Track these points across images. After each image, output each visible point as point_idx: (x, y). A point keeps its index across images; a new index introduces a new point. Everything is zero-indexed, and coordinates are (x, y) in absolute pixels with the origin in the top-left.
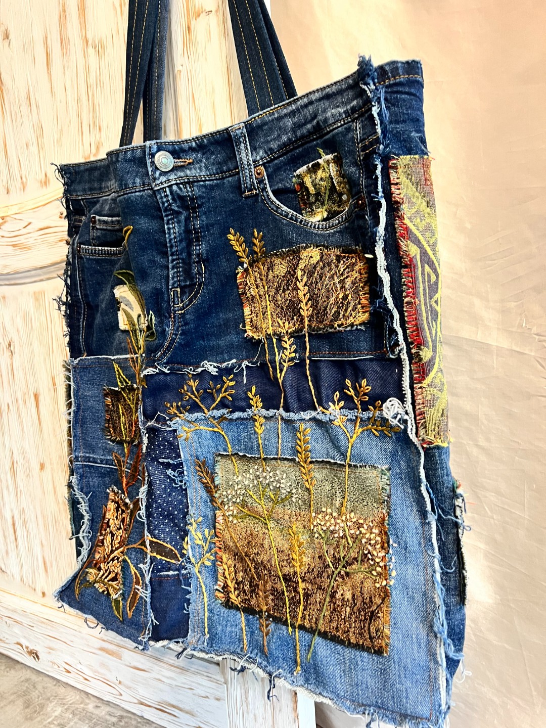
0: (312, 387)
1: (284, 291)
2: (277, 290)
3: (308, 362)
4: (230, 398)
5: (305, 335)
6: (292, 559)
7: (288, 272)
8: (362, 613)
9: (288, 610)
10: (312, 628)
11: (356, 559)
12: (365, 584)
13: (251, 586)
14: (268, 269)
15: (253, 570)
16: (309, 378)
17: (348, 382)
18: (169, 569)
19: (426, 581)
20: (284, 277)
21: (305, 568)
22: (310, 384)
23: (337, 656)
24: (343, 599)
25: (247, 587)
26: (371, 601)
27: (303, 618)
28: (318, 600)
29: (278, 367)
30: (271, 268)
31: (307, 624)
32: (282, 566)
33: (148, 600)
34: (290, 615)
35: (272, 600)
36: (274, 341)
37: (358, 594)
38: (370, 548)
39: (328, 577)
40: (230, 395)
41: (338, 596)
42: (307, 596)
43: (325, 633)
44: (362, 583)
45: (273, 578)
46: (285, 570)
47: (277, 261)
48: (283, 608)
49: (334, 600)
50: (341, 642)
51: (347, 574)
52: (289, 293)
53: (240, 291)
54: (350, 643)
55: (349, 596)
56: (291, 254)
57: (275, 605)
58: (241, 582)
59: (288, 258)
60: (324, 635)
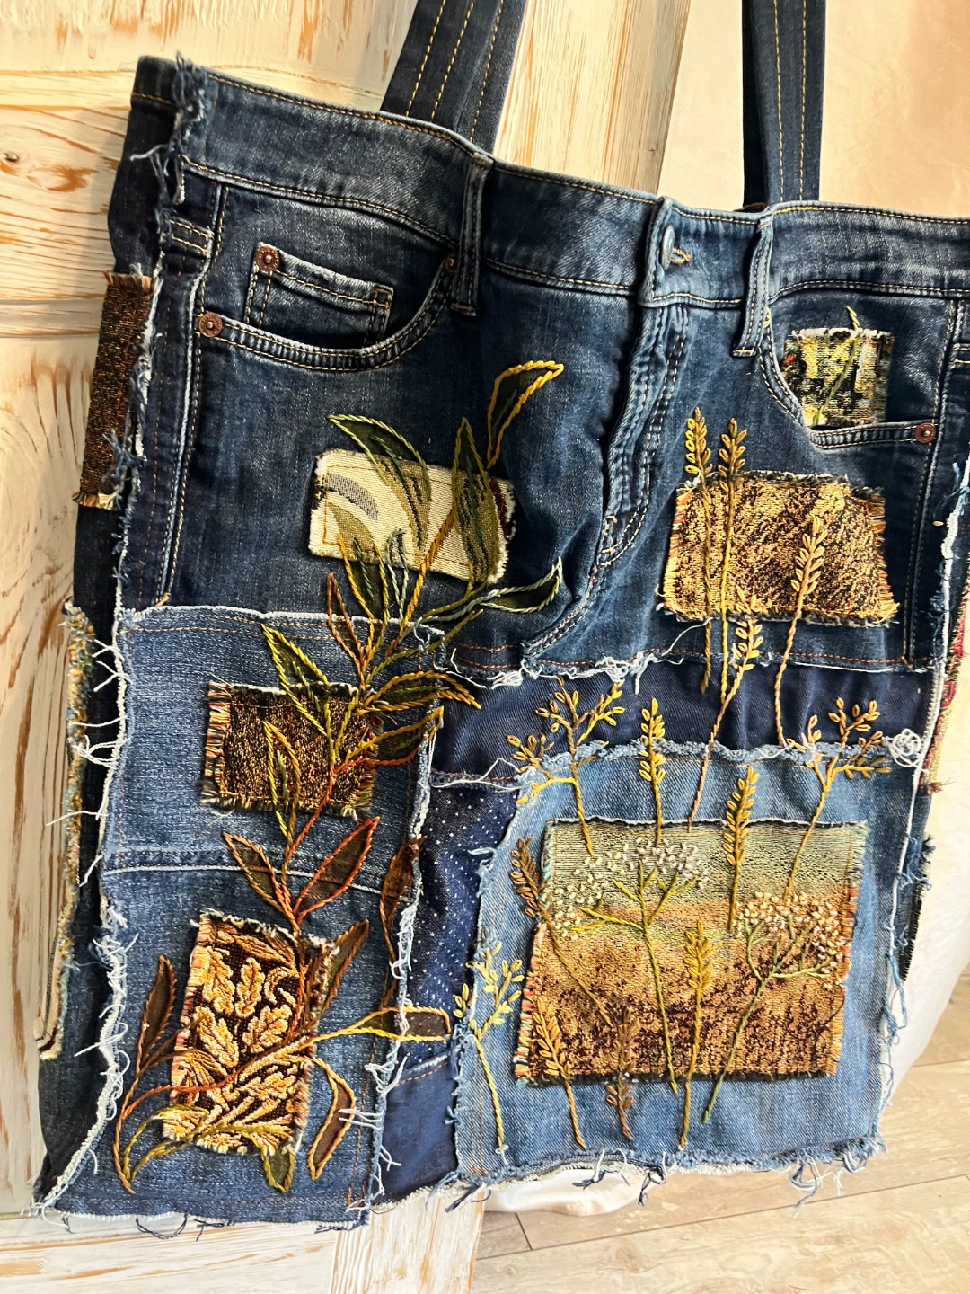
0: (778, 708)
1: (765, 543)
2: (753, 538)
3: (783, 667)
4: (613, 722)
5: (790, 625)
6: (690, 978)
7: (785, 513)
8: (804, 1029)
9: (670, 1058)
10: (712, 1072)
11: (798, 958)
12: (808, 988)
13: (594, 1039)
14: (744, 498)
15: (603, 1012)
16: (778, 694)
17: (840, 702)
18: (431, 1056)
19: (877, 963)
20: (774, 520)
21: (709, 987)
22: (777, 702)
23: (749, 1099)
24: (773, 1018)
25: (588, 1043)
26: (815, 1010)
27: (700, 1061)
28: (724, 1029)
29: (725, 672)
30: (751, 496)
31: (705, 1069)
32: (670, 993)
33: (379, 1129)
34: (674, 1064)
35: (635, 1050)
36: (726, 625)
37: (796, 1004)
38: (824, 938)
39: (752, 993)
40: (616, 717)
41: (765, 1016)
42: (707, 1026)
43: (737, 1073)
44: (804, 988)
45: (646, 1015)
46: (674, 1000)
47: (769, 488)
48: (660, 1056)
49: (755, 1023)
50: (763, 1078)
51: (780, 981)
52: (775, 549)
53: (676, 527)
54: (777, 1075)
55: (781, 1012)
56: (803, 486)
57: (642, 1056)
58: (577, 1036)
59: (793, 491)
60: (734, 1077)
